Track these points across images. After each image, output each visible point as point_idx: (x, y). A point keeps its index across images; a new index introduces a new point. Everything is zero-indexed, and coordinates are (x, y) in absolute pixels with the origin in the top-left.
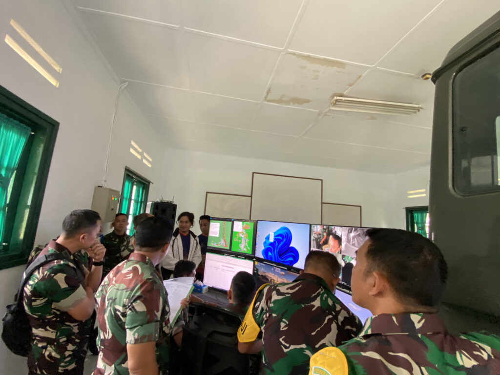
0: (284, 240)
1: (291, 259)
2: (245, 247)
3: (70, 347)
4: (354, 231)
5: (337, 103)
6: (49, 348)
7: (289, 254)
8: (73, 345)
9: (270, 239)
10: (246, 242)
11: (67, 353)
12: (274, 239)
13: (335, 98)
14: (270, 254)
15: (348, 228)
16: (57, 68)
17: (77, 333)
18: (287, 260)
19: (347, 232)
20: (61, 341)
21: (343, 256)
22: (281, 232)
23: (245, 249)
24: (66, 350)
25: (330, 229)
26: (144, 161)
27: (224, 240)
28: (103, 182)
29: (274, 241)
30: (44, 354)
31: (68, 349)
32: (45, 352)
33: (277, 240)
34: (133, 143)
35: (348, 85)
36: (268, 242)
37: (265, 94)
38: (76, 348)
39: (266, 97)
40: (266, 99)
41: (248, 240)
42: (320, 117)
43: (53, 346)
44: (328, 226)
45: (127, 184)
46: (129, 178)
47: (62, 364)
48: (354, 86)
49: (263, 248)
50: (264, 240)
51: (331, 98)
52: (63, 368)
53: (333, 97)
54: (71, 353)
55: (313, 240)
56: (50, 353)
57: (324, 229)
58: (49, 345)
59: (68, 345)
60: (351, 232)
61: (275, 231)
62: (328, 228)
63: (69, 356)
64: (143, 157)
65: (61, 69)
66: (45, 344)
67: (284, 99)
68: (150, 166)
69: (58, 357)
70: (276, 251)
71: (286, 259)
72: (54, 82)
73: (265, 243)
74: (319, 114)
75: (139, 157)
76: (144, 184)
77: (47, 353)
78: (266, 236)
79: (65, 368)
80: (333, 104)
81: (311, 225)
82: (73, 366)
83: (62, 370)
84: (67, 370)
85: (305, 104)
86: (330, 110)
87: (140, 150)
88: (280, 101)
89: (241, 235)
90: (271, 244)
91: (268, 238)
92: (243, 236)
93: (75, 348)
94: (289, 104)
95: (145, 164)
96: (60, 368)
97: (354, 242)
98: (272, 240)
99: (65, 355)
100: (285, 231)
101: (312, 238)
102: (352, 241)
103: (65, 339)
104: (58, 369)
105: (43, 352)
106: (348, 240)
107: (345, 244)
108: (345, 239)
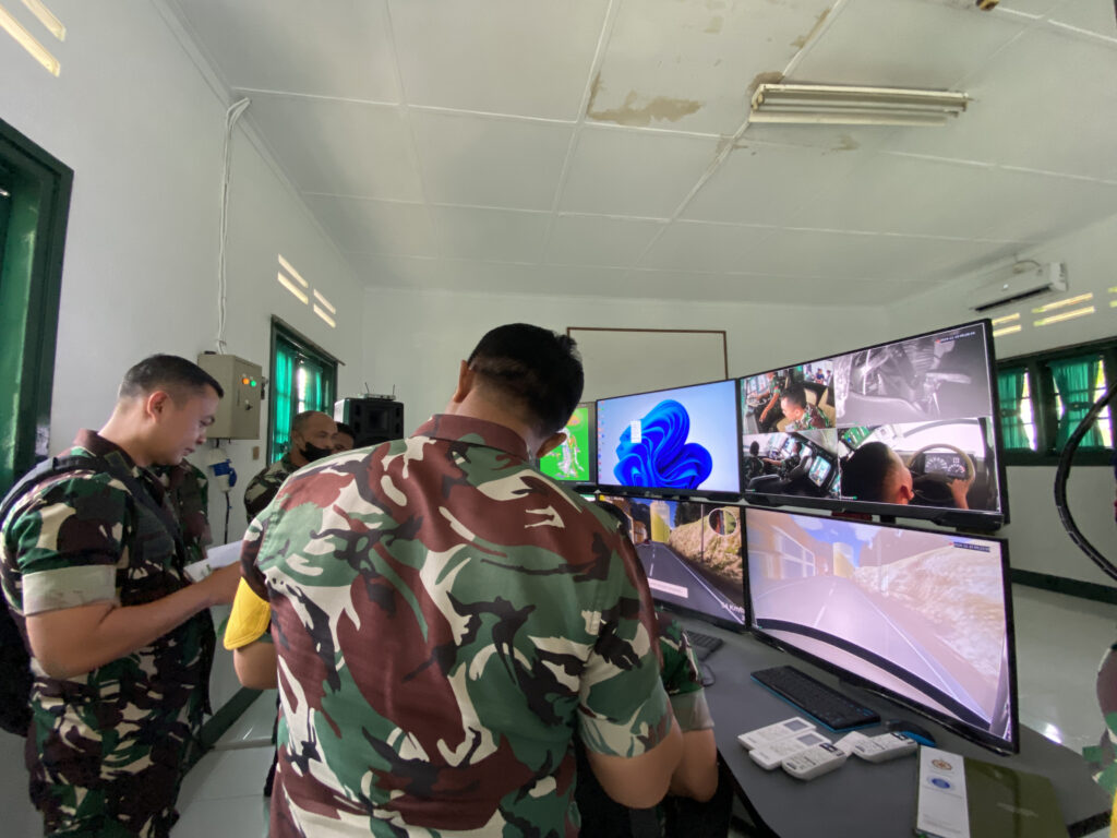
0: (670, 432)
1: (690, 473)
2: (573, 466)
3: (132, 712)
4: (871, 358)
5: (767, 101)
6: (71, 715)
7: (685, 463)
8: (141, 707)
9: (633, 436)
10: (573, 456)
11: (123, 729)
12: (643, 435)
13: (761, 88)
14: (635, 471)
15: (851, 357)
16: (54, 29)
17: (153, 677)
18: (680, 478)
19: (849, 367)
20: (104, 692)
21: (841, 432)
22: (659, 416)
23: (572, 472)
24: (120, 719)
25: (795, 375)
26: (317, 310)
28: (218, 344)
29: (643, 440)
30: (58, 731)
31: (126, 717)
32: (61, 724)
33: (651, 436)
34: (282, 261)
35: (793, 44)
36: (628, 446)
37: (586, 94)
38: (152, 714)
39: (590, 105)
40: (589, 113)
41: (578, 449)
42: (724, 155)
43: (81, 709)
44: (790, 370)
45: (281, 360)
46: (285, 347)
47: (110, 758)
48: (809, 45)
49: (616, 461)
50: (619, 443)
51: (749, 92)
52: (111, 770)
53: (755, 87)
54: (135, 728)
55: (749, 415)
56: (74, 729)
57: (777, 378)
58: (69, 706)
59: (124, 707)
60: (862, 362)
61: (643, 417)
62: (791, 372)
63: (130, 735)
64: (313, 300)
65: (64, 30)
66: (60, 703)
67: (634, 107)
68: (332, 324)
69: (99, 738)
70: (649, 462)
71: (678, 476)
72: (47, 62)
73: (620, 448)
74: (721, 145)
75: (304, 299)
76: (326, 367)
77: (65, 729)
78: (622, 431)
79: (119, 769)
80: (756, 107)
81: (738, 382)
82: (144, 763)
83: (109, 774)
84: (126, 774)
85: (687, 118)
86: (751, 125)
87: (304, 283)
88: (623, 115)
90: (637, 448)
91: (627, 436)
93: (150, 716)
94: (646, 123)
95: (321, 318)
96: (105, 769)
97: (873, 387)
98: (637, 438)
99: (117, 733)
100: (669, 411)
101: (745, 410)
102: (867, 387)
103: (115, 689)
104: (99, 772)
105: (56, 726)
106: (854, 387)
107: (844, 398)
108: (845, 386)
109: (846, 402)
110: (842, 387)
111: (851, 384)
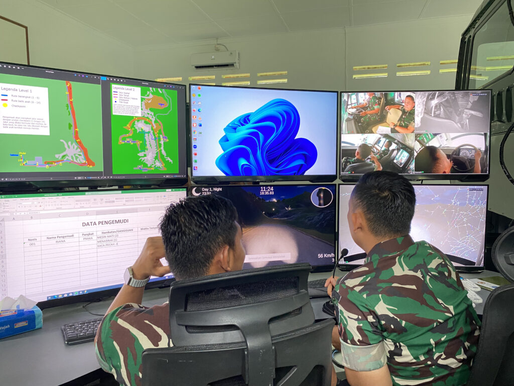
0: (282, 127)
1: (299, 162)
2: (159, 157)
4: (438, 96)
14: (242, 162)
15: (427, 93)
18: (288, 167)
19: (425, 99)
21: (417, 136)
22: (271, 112)
23: (158, 164)
27: (80, 144)
29: (253, 134)
33: (261, 130)
36: (234, 138)
41: (165, 137)
44: (385, 93)
49: (220, 152)
50: (223, 134)
55: (348, 120)
60: (433, 98)
62: (386, 96)
70: (259, 153)
71: (288, 165)
73: (225, 139)
89: (141, 126)
90: (245, 141)
92: (147, 128)
97: (438, 113)
100: (281, 109)
102: (435, 112)
106: (427, 111)
107: (421, 117)
108: (422, 110)
109: (422, 119)
110: (420, 110)
111: (425, 109)
